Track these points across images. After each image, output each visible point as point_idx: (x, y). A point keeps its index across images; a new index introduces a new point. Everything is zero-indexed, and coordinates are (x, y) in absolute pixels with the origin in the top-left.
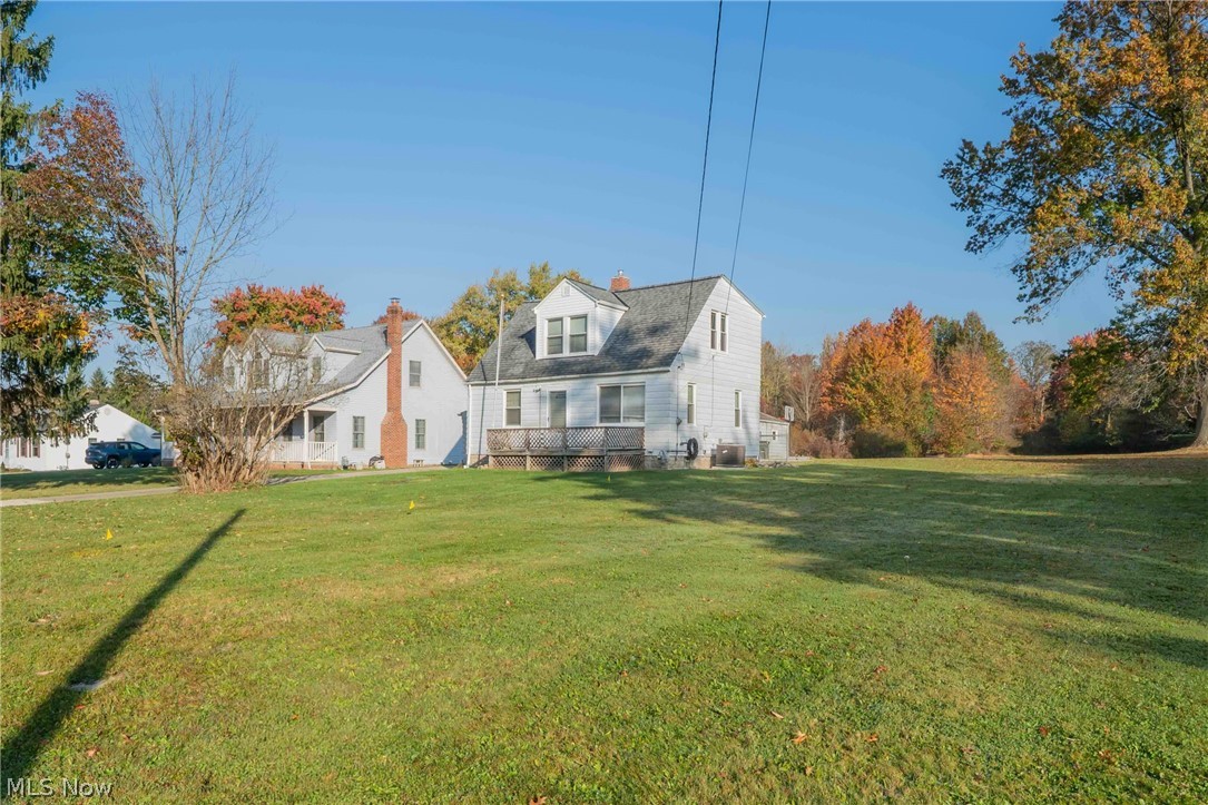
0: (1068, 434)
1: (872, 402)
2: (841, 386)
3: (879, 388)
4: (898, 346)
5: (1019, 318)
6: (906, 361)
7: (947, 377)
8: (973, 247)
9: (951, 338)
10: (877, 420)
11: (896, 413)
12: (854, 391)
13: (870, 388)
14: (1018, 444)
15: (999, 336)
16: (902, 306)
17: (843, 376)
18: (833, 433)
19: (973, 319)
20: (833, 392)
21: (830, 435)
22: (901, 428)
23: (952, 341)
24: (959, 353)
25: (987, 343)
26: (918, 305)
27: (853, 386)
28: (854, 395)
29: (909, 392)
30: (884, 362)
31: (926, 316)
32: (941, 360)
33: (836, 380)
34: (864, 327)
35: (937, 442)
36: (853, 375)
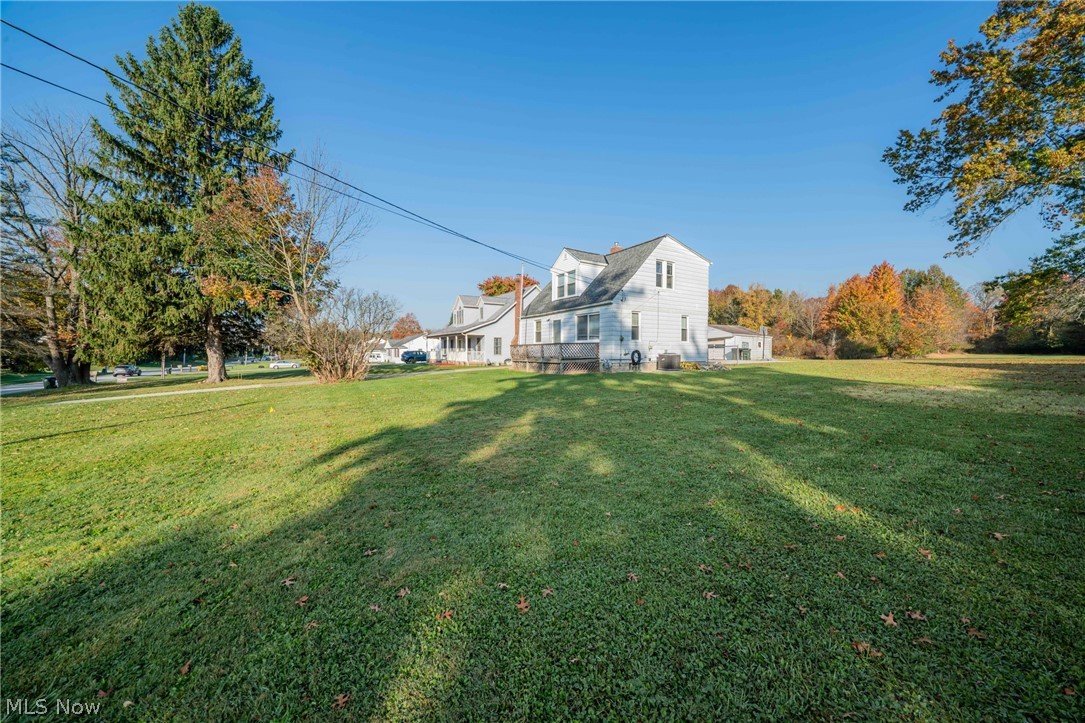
0: (1013, 340)
1: (854, 323)
2: (834, 314)
3: (860, 314)
4: (876, 288)
5: (950, 254)
6: (882, 297)
7: (914, 306)
8: (911, 207)
9: (916, 283)
10: (858, 333)
11: (871, 328)
12: (843, 316)
13: (853, 314)
14: (972, 347)
15: (955, 278)
16: (879, 264)
17: (836, 308)
18: (827, 340)
19: (934, 269)
20: (829, 317)
21: (826, 343)
22: (875, 338)
23: (918, 284)
24: (924, 290)
25: (947, 284)
26: (891, 263)
27: (843, 313)
28: (843, 319)
29: (881, 316)
30: (866, 298)
31: (898, 269)
32: (910, 297)
33: (831, 310)
34: (855, 279)
35: (899, 346)
36: (843, 307)
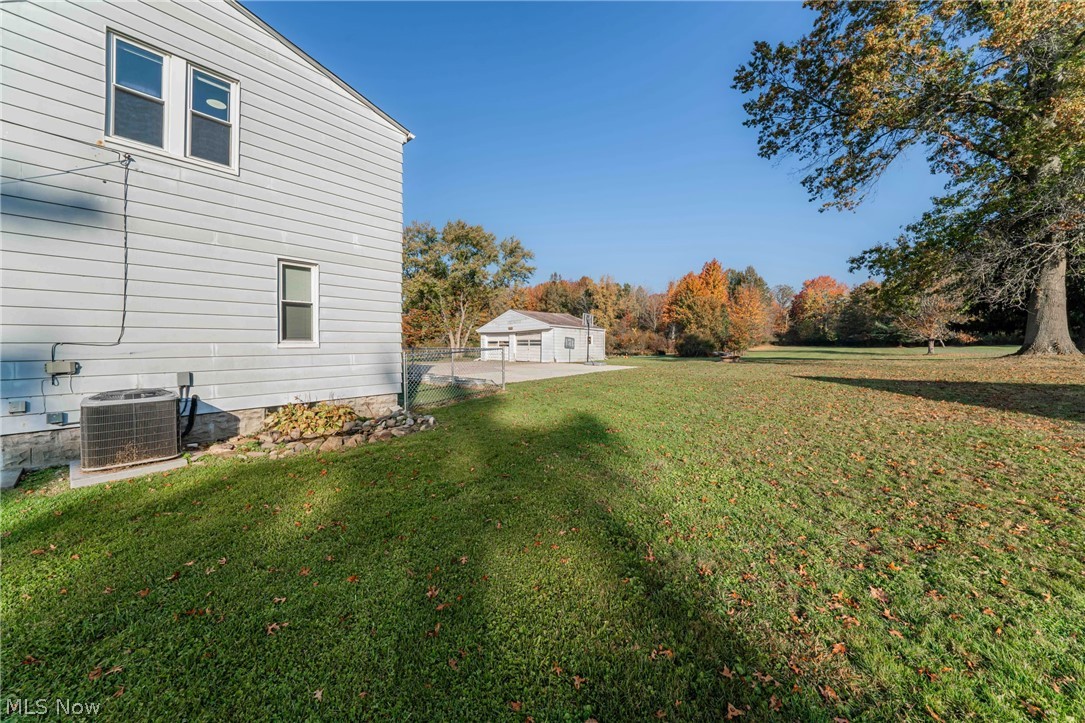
0: (803, 334)
1: (691, 316)
2: (674, 307)
3: (695, 308)
4: (708, 284)
6: (712, 293)
7: (736, 303)
9: (738, 280)
10: (694, 327)
11: (706, 322)
12: (681, 310)
13: (690, 307)
14: (774, 339)
15: (765, 280)
16: (710, 262)
17: (674, 302)
18: (668, 334)
19: (750, 270)
20: (670, 311)
21: (667, 335)
22: (708, 331)
23: (739, 283)
24: (742, 289)
25: (759, 283)
26: (719, 260)
27: (681, 307)
28: (682, 313)
29: (713, 310)
30: (700, 293)
31: (725, 267)
32: (733, 294)
33: (671, 304)
34: (690, 275)
35: (731, 341)
36: (681, 300)
